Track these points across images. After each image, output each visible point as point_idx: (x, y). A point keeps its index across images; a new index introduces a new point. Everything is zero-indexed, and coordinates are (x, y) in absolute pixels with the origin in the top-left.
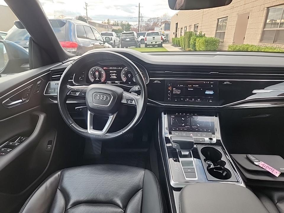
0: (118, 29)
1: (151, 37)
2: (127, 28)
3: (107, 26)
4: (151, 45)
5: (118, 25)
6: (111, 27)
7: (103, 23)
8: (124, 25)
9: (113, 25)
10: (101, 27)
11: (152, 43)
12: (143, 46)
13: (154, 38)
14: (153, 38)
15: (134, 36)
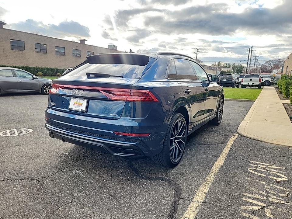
0: (228, 71)
1: (248, 79)
2: (239, 70)
3: (216, 68)
4: (248, 86)
5: (229, 67)
6: (221, 69)
7: (213, 65)
8: (236, 67)
9: (224, 67)
10: (209, 69)
11: (248, 84)
12: (240, 86)
13: (252, 79)
14: (250, 79)
15: (231, 77)
